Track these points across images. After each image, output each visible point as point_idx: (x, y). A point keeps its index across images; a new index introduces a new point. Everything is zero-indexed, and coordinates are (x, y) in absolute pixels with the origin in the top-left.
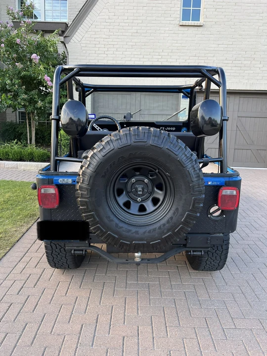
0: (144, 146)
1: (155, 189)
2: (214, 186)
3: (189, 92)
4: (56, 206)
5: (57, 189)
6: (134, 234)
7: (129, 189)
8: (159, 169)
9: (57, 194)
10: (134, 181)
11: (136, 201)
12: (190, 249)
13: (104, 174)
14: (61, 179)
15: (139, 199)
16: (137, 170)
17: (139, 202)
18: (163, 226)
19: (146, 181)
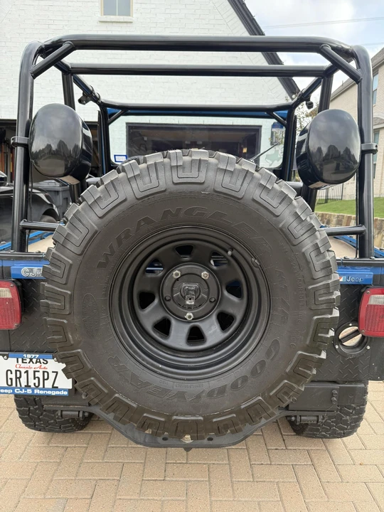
0: (199, 193)
1: (226, 293)
2: (348, 286)
3: (286, 116)
4: (15, 325)
5: (15, 290)
6: (176, 400)
7: (167, 294)
8: (232, 249)
9: (17, 300)
10: (177, 274)
11: (182, 319)
12: (295, 413)
13: (103, 260)
14: (26, 268)
15: (190, 315)
16: (185, 250)
17: (189, 322)
18: (242, 382)
19: (205, 274)
